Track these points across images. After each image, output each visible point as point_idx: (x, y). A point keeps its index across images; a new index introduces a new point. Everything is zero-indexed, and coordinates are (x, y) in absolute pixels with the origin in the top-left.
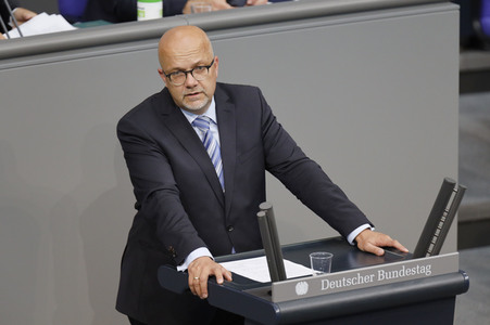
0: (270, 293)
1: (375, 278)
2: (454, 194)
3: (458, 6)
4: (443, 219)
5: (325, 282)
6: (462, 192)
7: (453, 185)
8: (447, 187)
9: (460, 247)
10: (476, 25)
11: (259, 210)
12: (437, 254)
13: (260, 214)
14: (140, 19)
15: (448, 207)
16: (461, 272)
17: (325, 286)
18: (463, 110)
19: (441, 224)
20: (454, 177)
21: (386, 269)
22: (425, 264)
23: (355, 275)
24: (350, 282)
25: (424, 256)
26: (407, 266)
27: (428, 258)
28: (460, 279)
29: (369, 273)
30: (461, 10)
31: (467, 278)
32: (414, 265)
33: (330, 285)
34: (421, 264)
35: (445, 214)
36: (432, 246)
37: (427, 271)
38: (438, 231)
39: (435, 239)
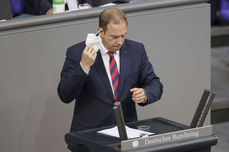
0: (120, 146)
1: (171, 138)
2: (209, 96)
3: (210, 5)
4: (204, 109)
5: (147, 141)
6: (213, 96)
7: (209, 92)
8: (206, 94)
9: (212, 123)
10: (218, 14)
11: (114, 106)
12: (202, 126)
13: (115, 108)
14: (54, 13)
15: (207, 103)
16: (213, 135)
17: (147, 143)
18: (213, 55)
19: (203, 112)
20: (209, 88)
21: (177, 134)
22: (196, 131)
23: (161, 137)
24: (159, 141)
25: (195, 127)
26: (187, 132)
27: (197, 128)
28: (213, 138)
29: (168, 136)
30: (211, 6)
31: (216, 138)
32: (190, 132)
33: (149, 142)
34: (194, 131)
35: (205, 106)
36: (199, 122)
37: (197, 134)
38: (202, 115)
39: (200, 119)
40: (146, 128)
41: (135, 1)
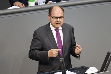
7: (110, 53)
12: (106, 71)
13: (61, 61)
14: (29, 6)
15: (109, 59)
19: (107, 63)
27: (103, 72)
35: (108, 61)
36: (104, 69)
38: (106, 65)
39: (105, 67)
40: (77, 71)
41: (72, 1)
